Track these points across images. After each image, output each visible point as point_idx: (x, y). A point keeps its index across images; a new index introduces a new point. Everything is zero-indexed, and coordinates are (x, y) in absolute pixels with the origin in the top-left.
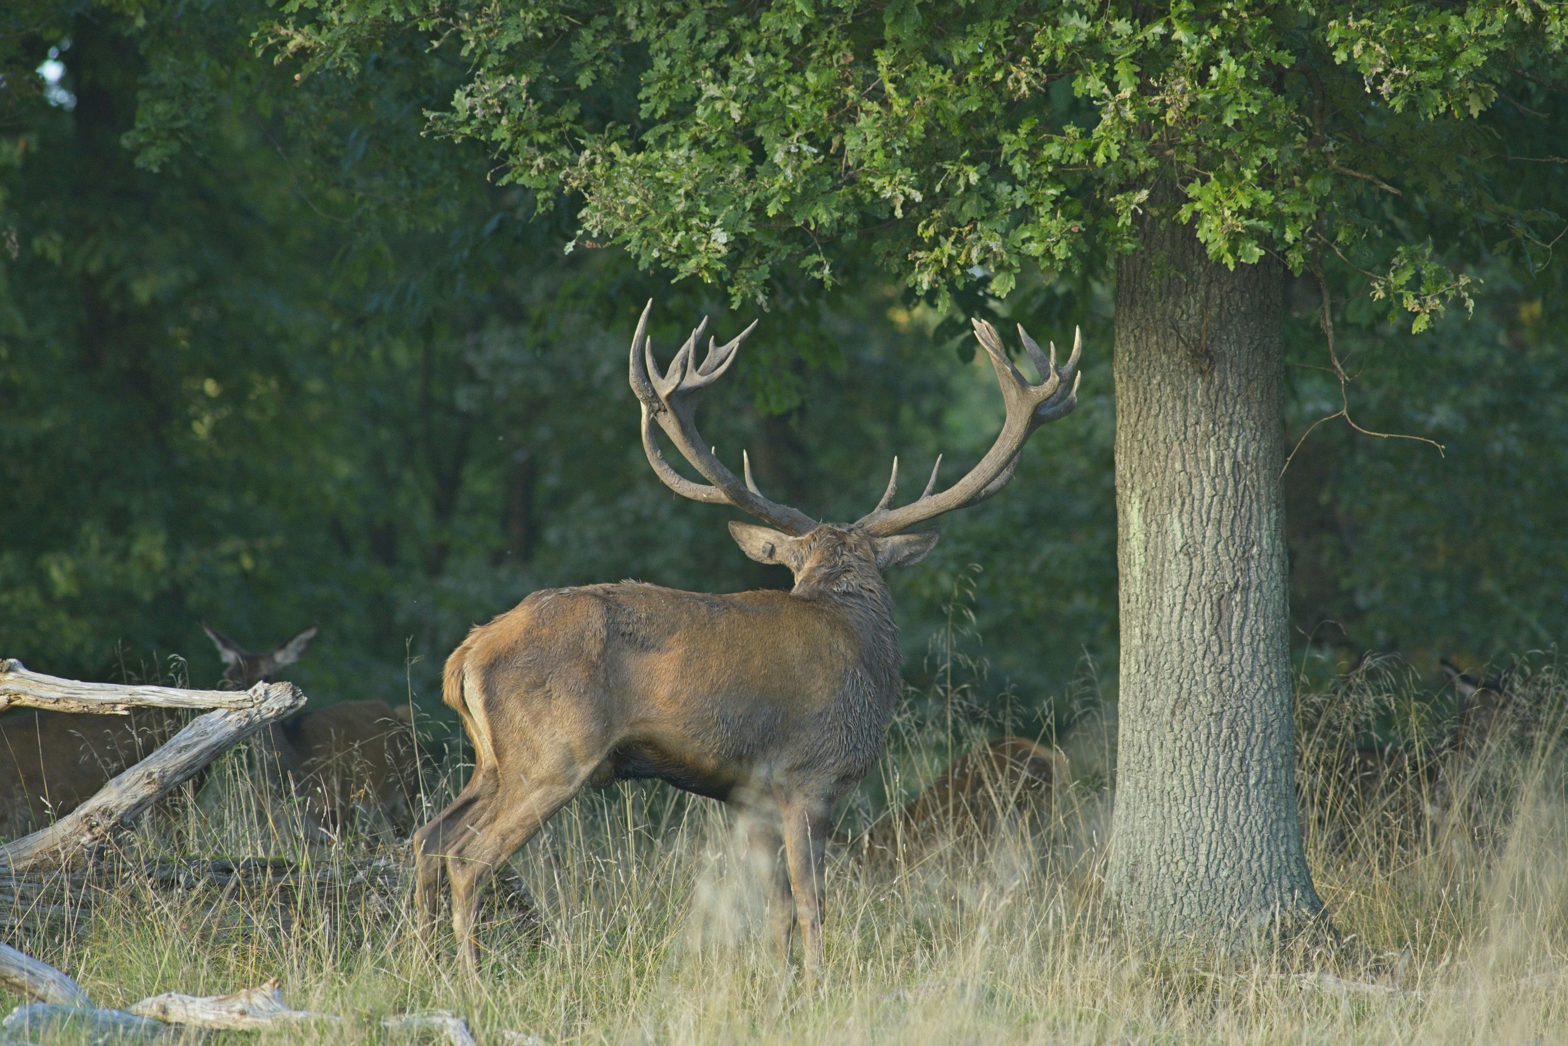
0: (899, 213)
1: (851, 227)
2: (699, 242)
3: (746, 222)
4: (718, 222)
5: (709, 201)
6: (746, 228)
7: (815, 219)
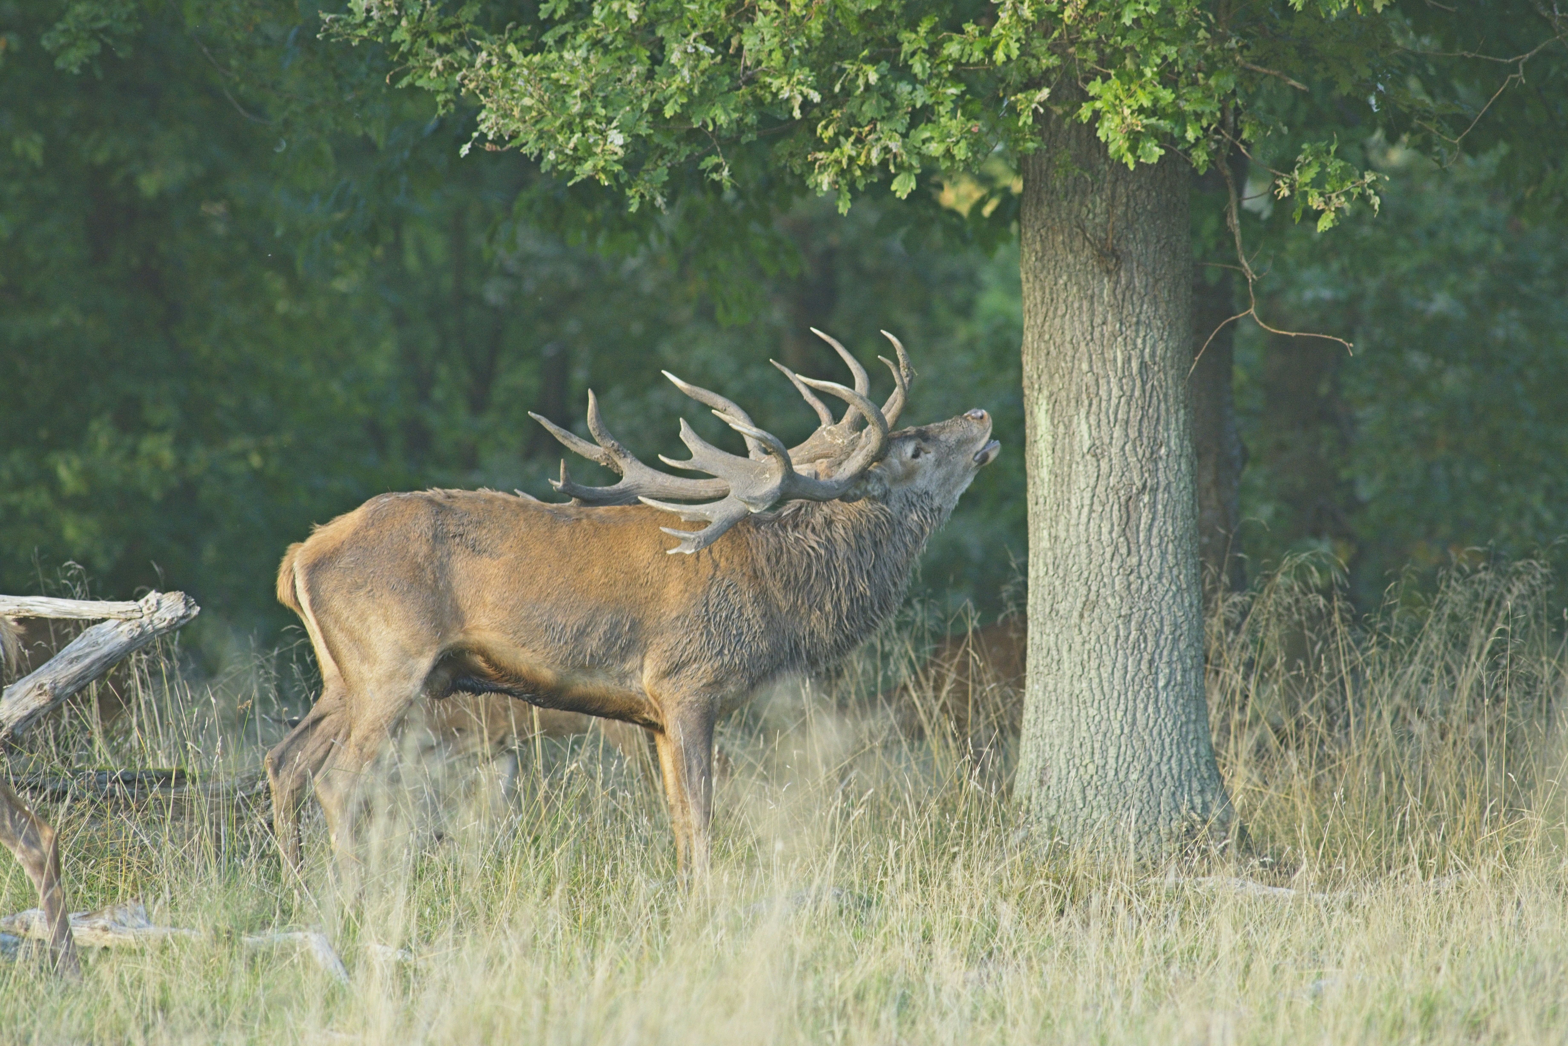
0: (797, 114)
1: (751, 128)
2: (596, 144)
3: (644, 123)
4: (615, 124)
5: (606, 102)
6: (643, 130)
7: (713, 120)
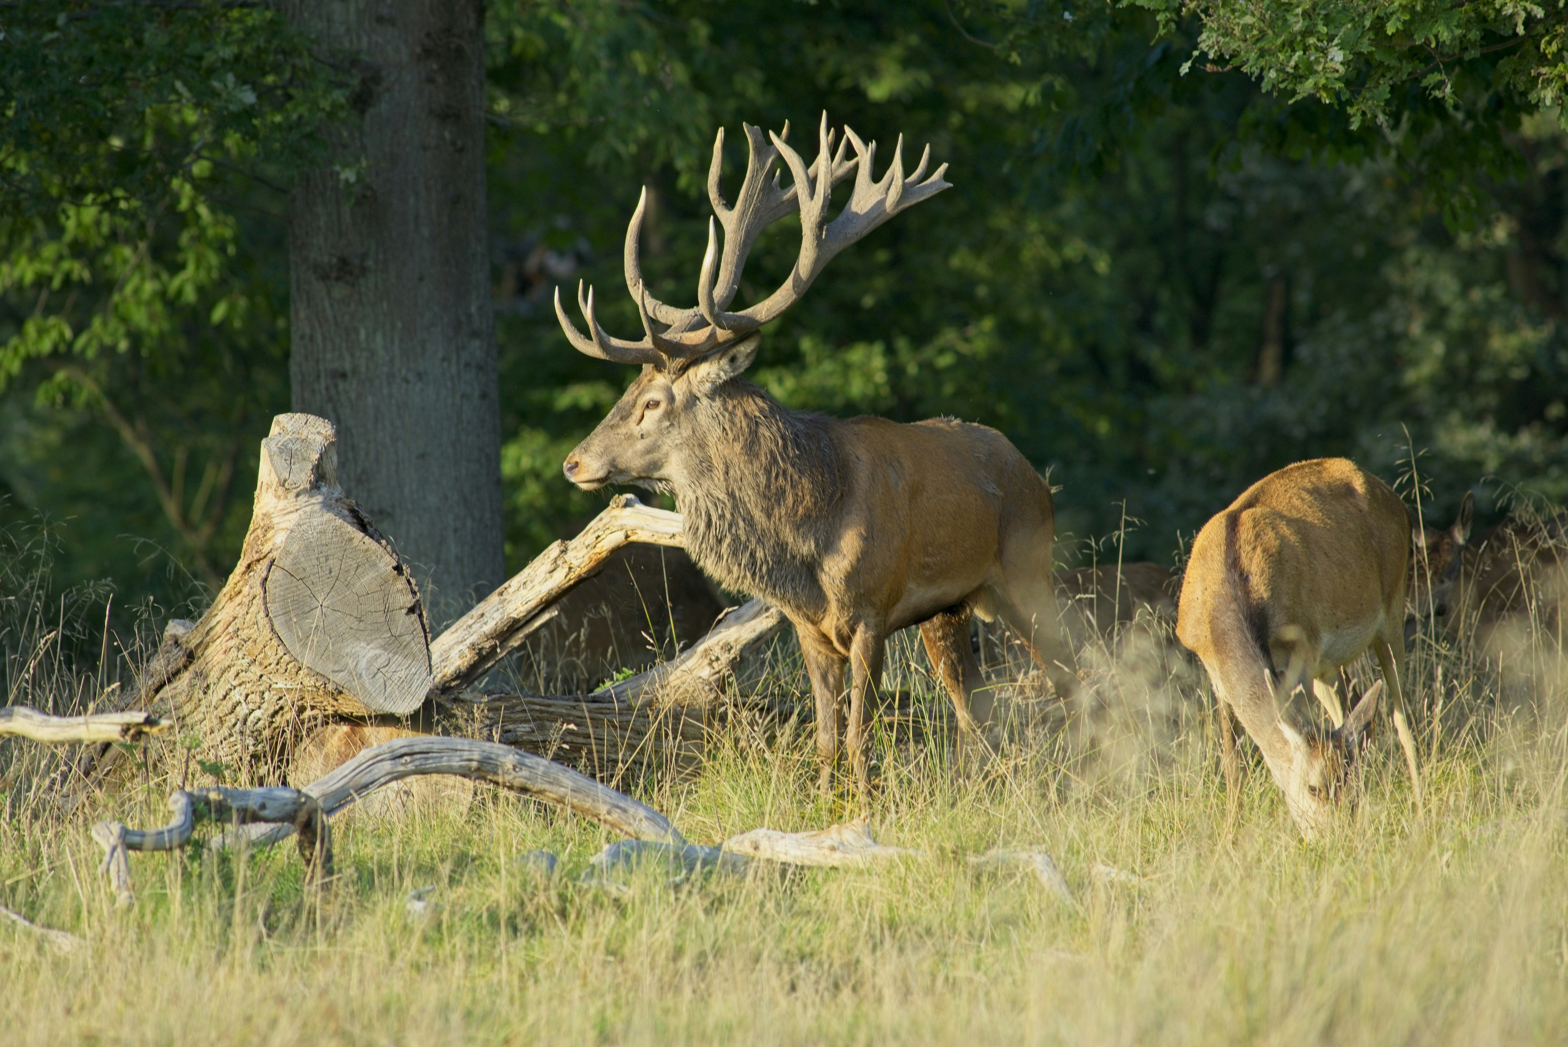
0: (1521, 30)
1: (1474, 44)
2: (1317, 61)
3: (1365, 41)
4: (1336, 41)
5: (1328, 20)
6: (1365, 47)
7: (1436, 37)
